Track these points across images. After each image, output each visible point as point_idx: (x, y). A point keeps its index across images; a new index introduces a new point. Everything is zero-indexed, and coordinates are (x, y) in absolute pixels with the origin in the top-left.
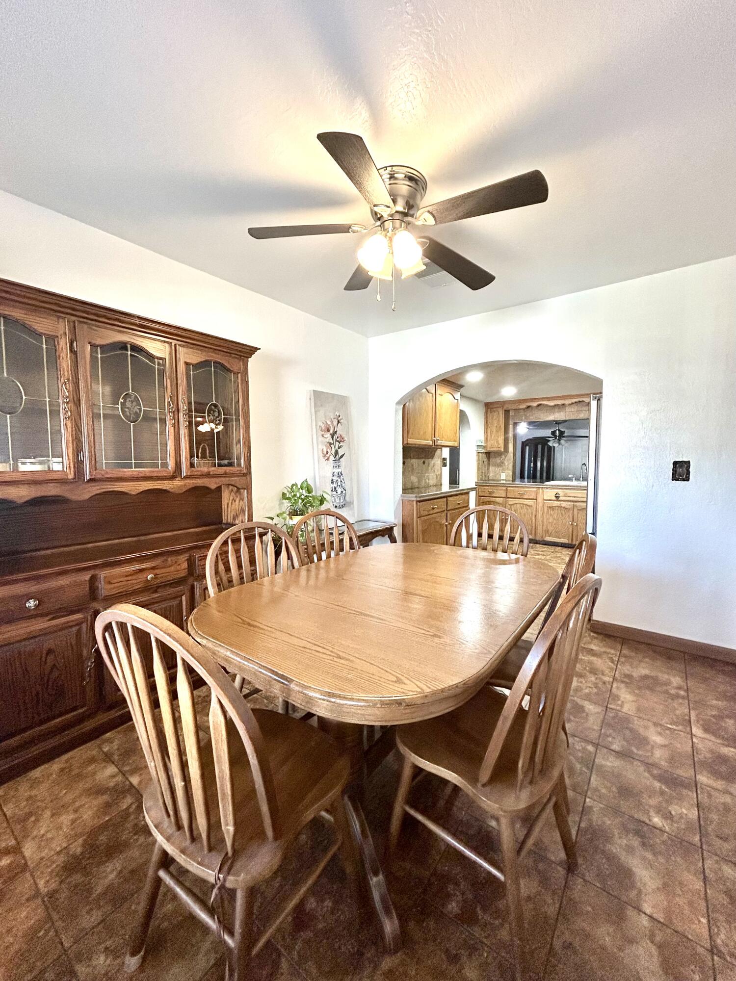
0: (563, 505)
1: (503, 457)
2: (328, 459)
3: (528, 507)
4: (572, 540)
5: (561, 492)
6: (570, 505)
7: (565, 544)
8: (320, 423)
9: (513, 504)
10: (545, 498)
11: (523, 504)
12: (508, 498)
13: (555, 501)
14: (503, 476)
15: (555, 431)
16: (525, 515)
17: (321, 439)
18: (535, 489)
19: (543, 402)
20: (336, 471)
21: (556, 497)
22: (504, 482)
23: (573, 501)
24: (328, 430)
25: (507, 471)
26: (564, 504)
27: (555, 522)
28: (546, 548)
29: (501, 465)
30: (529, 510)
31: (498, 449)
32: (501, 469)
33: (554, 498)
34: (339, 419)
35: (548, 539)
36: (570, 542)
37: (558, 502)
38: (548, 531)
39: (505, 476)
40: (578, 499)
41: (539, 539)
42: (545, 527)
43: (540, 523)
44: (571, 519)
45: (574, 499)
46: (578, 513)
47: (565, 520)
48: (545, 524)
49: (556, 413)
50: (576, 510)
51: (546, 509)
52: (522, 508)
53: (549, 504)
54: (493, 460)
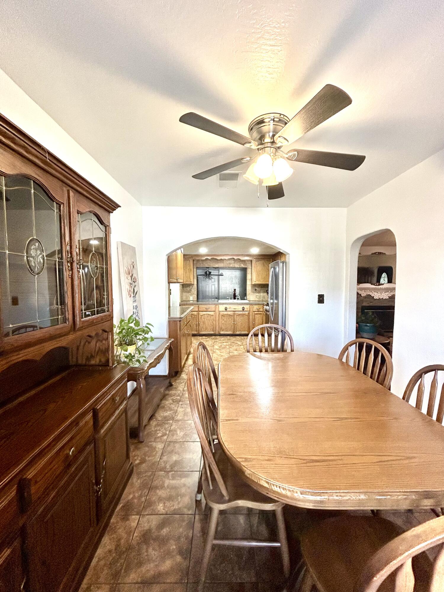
0: (229, 314)
1: (191, 287)
2: (130, 296)
3: (211, 316)
4: (234, 332)
5: (228, 306)
6: (232, 313)
7: (231, 334)
8: (125, 268)
9: (203, 315)
10: (220, 310)
11: (208, 314)
12: (200, 311)
14: (191, 298)
15: (207, 272)
16: (209, 320)
17: (126, 280)
18: (214, 306)
19: (214, 257)
20: (135, 304)
21: (225, 309)
22: (192, 302)
24: (129, 274)
25: (193, 295)
26: (229, 313)
27: (225, 323)
28: (223, 338)
29: (189, 292)
31: (190, 282)
32: (190, 294)
33: (225, 310)
34: (134, 264)
35: (222, 333)
37: (227, 312)
38: (222, 328)
39: (192, 298)
40: (236, 310)
41: (217, 333)
42: (220, 326)
43: (217, 324)
44: (233, 320)
45: (234, 310)
46: (236, 317)
47: (230, 321)
48: (220, 325)
49: (219, 264)
50: (235, 316)
51: (220, 316)
52: (208, 317)
53: (222, 313)
54: (185, 289)
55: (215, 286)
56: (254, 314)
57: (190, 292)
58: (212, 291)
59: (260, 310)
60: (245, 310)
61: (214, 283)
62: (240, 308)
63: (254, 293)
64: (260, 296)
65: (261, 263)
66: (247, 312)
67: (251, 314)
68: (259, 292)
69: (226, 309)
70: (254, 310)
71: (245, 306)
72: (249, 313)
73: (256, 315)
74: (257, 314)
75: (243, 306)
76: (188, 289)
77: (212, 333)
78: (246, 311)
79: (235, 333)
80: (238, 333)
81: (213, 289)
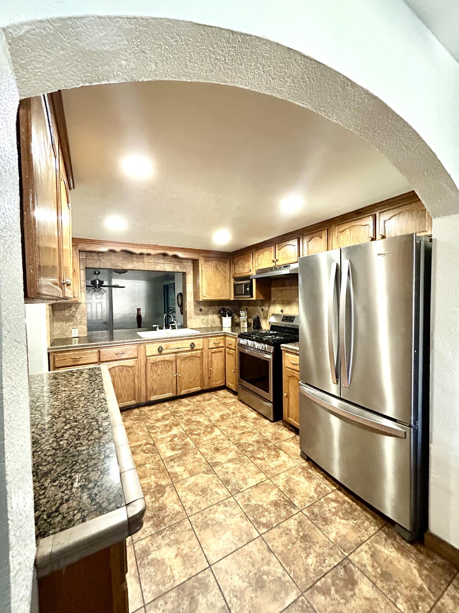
0: (166, 359)
1: (73, 309)
3: (128, 369)
4: (176, 391)
5: (163, 345)
6: (172, 357)
7: (170, 397)
10: (148, 354)
11: (122, 366)
12: (102, 362)
13: (158, 355)
14: (75, 332)
16: (126, 378)
18: (136, 347)
19: (130, 249)
23: (175, 353)
25: (80, 326)
26: (167, 357)
27: (159, 378)
29: (70, 319)
30: (131, 372)
31: (71, 299)
32: (71, 324)
33: (158, 353)
35: (153, 398)
36: (175, 395)
37: (162, 356)
38: (153, 389)
39: (77, 332)
40: (180, 350)
41: (143, 400)
42: (149, 387)
43: (143, 383)
44: (174, 370)
45: (177, 350)
46: (180, 364)
47: (170, 373)
48: (149, 383)
49: (135, 263)
50: (178, 361)
51: (149, 365)
52: (121, 371)
53: (152, 360)
54: (58, 313)
55: (102, 305)
56: (210, 353)
57: (72, 321)
58: (97, 313)
59: (220, 345)
60: (195, 348)
61: (101, 300)
62: (186, 344)
63: (198, 315)
64: (208, 320)
65: (213, 264)
66: (199, 351)
67: (205, 354)
68: (206, 314)
69: (160, 350)
70: (211, 347)
71: (196, 342)
72: (202, 353)
73: (213, 355)
74: (215, 352)
75: (191, 341)
76: (67, 313)
77: (133, 402)
78: (197, 350)
79: (178, 394)
80: (183, 392)
81: (99, 310)
